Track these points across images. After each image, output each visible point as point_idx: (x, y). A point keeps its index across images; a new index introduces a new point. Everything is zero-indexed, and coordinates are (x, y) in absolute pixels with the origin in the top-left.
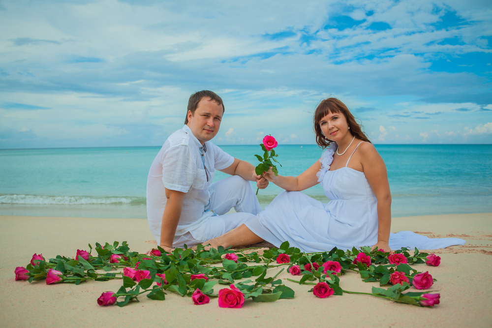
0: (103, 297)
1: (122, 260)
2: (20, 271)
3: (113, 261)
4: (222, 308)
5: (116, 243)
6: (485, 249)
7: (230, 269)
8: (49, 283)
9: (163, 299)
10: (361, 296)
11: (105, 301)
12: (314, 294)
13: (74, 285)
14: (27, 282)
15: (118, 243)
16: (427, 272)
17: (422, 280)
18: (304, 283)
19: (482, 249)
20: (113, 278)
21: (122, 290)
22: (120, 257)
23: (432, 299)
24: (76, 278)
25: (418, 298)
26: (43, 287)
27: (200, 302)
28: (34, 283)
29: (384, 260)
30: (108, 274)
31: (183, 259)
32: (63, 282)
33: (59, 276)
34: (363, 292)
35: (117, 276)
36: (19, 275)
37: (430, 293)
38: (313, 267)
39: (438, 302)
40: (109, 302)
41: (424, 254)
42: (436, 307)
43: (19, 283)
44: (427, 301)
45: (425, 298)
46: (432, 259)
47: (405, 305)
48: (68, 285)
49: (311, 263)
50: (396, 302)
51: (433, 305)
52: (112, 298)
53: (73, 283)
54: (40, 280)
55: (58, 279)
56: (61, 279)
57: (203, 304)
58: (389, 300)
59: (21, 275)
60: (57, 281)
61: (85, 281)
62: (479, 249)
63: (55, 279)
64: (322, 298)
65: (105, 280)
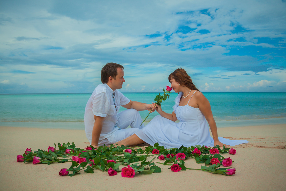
0: (61, 171)
1: (72, 152)
2: (19, 157)
3: (67, 153)
4: (123, 178)
5: (69, 143)
6: (258, 145)
7: (127, 157)
8: (34, 164)
9: (93, 172)
10: (195, 171)
11: (63, 173)
12: (171, 170)
13: (47, 165)
14: (23, 163)
15: (70, 143)
16: (229, 158)
17: (227, 162)
18: (166, 165)
19: (257, 145)
20: (67, 162)
21: (72, 168)
22: (71, 151)
23: (232, 171)
24: (48, 161)
25: (225, 171)
26: (31, 166)
27: (112, 174)
28: (27, 163)
29: (207, 152)
30: (64, 159)
31: (103, 151)
32: (41, 163)
33: (39, 160)
34: (197, 169)
35: (69, 160)
36: (19, 159)
37: (231, 168)
38: (171, 156)
39: (234, 173)
40: (65, 174)
41: (228, 149)
42: (234, 175)
43: (19, 163)
44: (229, 172)
45: (228, 171)
46: (232, 151)
47: (218, 175)
48: (44, 165)
49: (170, 154)
50: (214, 173)
51: (232, 174)
52: (66, 172)
53: (47, 163)
54: (29, 162)
55: (39, 162)
56: (40, 161)
57: (114, 175)
58: (210, 172)
59: (20, 159)
60: (38, 163)
61: (52, 163)
62: (255, 145)
63: (37, 162)
64: (176, 172)
65: (63, 163)
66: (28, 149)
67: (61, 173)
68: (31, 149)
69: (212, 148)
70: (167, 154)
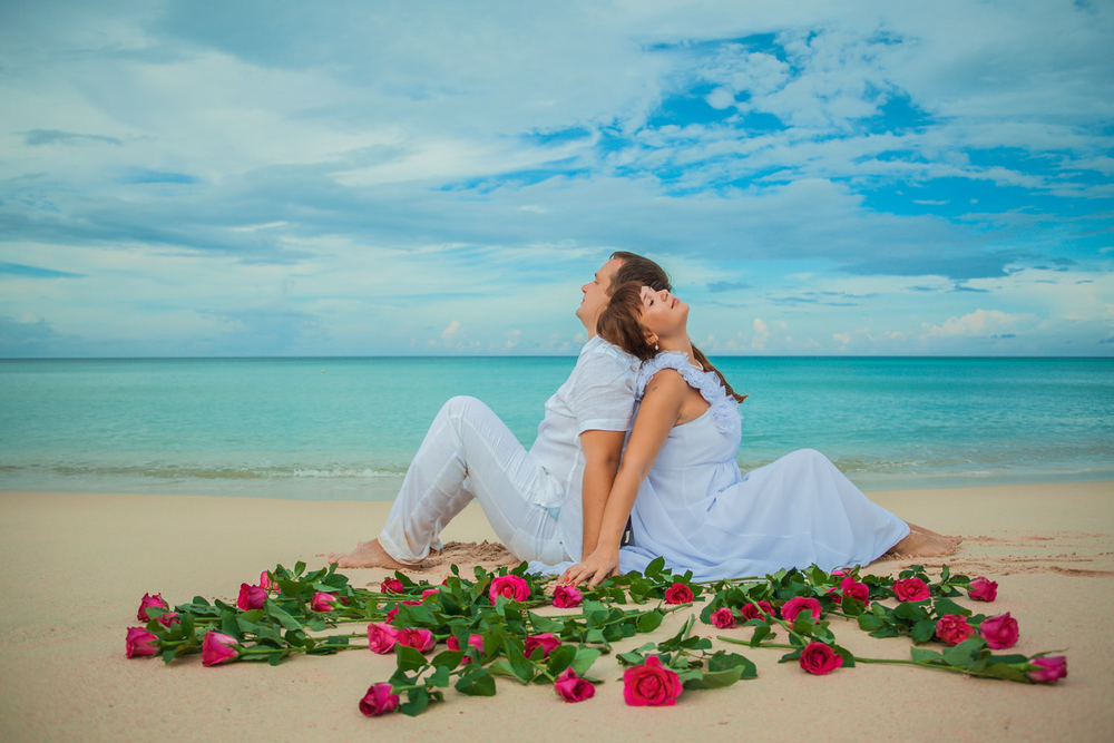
0: (371, 697)
1: (339, 606)
2: (138, 637)
3: (318, 608)
5: (301, 566)
6: (1059, 565)
7: (595, 619)
8: (208, 663)
9: (492, 692)
10: (893, 666)
11: (375, 704)
12: (803, 666)
13: (267, 666)
14: (157, 661)
15: (304, 565)
16: (1008, 614)
17: (1001, 629)
18: (761, 646)
19: (1054, 564)
20: (344, 648)
21: (399, 677)
22: (334, 599)
23: (1053, 668)
24: (266, 649)
25: (1022, 666)
26: (195, 674)
27: (576, 694)
28: (175, 664)
29: (879, 592)
30: (331, 639)
31: (474, 599)
32: (239, 660)
33: (230, 646)
35: (352, 642)
36: (136, 645)
37: (1046, 656)
38: (761, 611)
39: (1063, 674)
40: (385, 706)
41: (961, 579)
42: (1062, 684)
43: (137, 663)
44: (1044, 672)
45: (1039, 667)
46: (983, 588)
47: (994, 682)
48: (255, 666)
49: (755, 603)
50: (975, 676)
51: (1055, 679)
52: (389, 698)
53: (264, 661)
54: (185, 656)
55: (229, 654)
56: (236, 653)
57: (582, 700)
58: (959, 672)
59: (140, 646)
60: (227, 658)
61: (286, 657)
62: (1048, 565)
63: (221, 654)
64: (821, 674)
65: (330, 653)
66: (150, 596)
67: (369, 702)
68: (164, 597)
69: (896, 578)
70: (740, 606)
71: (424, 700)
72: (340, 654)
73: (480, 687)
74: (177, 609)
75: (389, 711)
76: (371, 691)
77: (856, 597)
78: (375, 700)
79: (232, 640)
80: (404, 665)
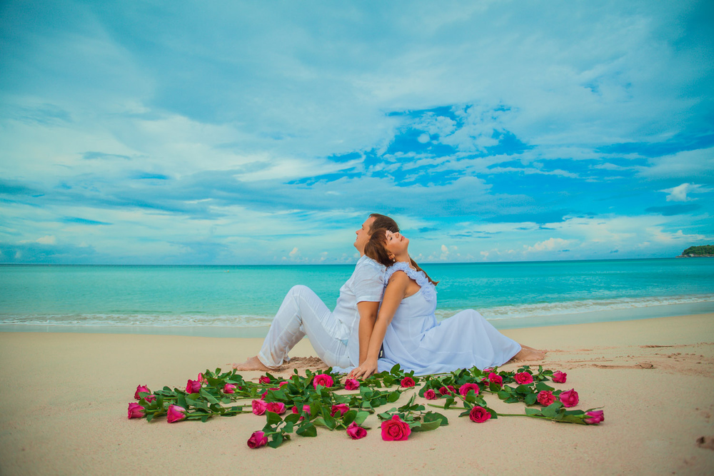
0: (253, 438)
1: (238, 390)
2: (134, 408)
3: (227, 392)
4: (387, 442)
5: (218, 370)
7: (366, 396)
8: (170, 421)
9: (315, 435)
10: (517, 418)
11: (256, 442)
12: (471, 418)
13: (200, 423)
14: (144, 421)
15: (220, 369)
17: (569, 397)
18: (448, 408)
21: (268, 428)
22: (235, 387)
23: (597, 416)
24: (200, 414)
25: (582, 416)
26: (163, 426)
27: (358, 436)
28: (153, 422)
29: (508, 380)
30: (234, 408)
31: (306, 387)
32: (186, 419)
33: (181, 412)
35: (244, 409)
37: (593, 410)
38: (449, 391)
39: (602, 419)
40: (259, 443)
41: (548, 372)
42: (602, 425)
43: (133, 422)
44: (592, 419)
45: (590, 416)
46: (559, 376)
47: (567, 424)
48: (194, 422)
49: (446, 387)
50: (558, 422)
51: (599, 422)
52: (263, 439)
53: (199, 420)
54: (158, 417)
55: (181, 416)
56: (185, 416)
57: (360, 438)
58: (550, 420)
59: (133, 414)
60: (180, 419)
61: (210, 418)
62: (591, 363)
63: (177, 417)
64: (480, 422)
65: (233, 415)
66: (141, 386)
67: (253, 441)
68: (148, 387)
69: (516, 372)
70: (438, 388)
71: (281, 439)
72: (238, 415)
73: (308, 432)
74: (155, 393)
75: (262, 446)
76: (253, 435)
77: (496, 382)
78: (255, 440)
79: (183, 409)
80: (270, 422)
